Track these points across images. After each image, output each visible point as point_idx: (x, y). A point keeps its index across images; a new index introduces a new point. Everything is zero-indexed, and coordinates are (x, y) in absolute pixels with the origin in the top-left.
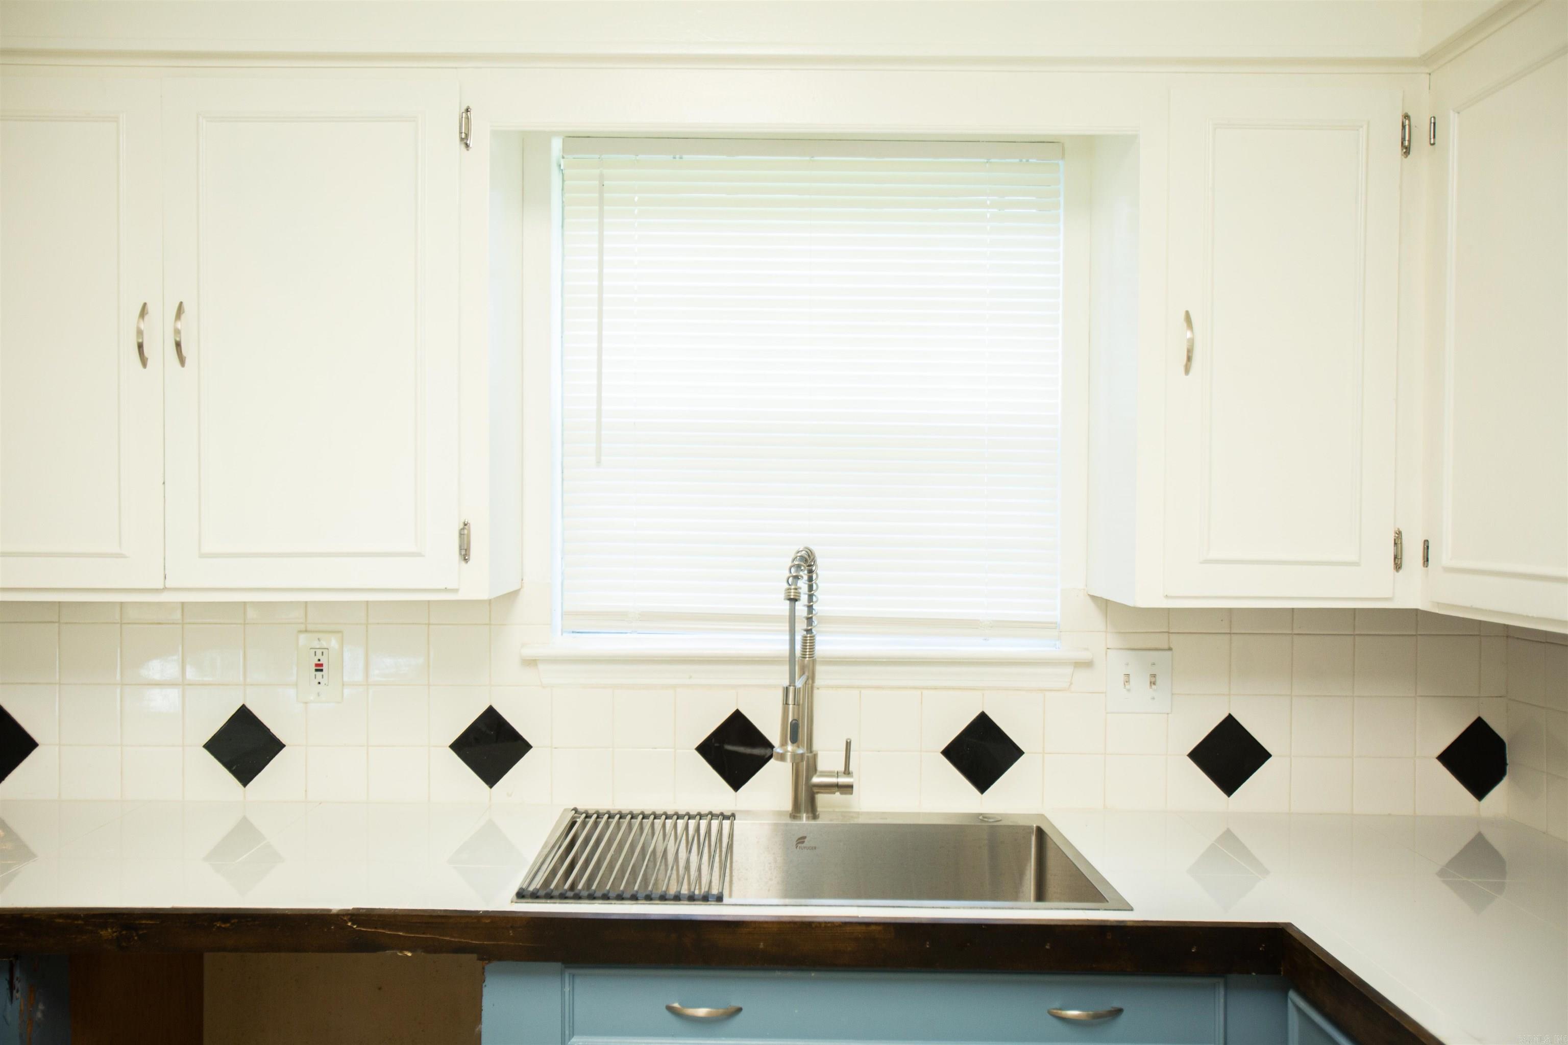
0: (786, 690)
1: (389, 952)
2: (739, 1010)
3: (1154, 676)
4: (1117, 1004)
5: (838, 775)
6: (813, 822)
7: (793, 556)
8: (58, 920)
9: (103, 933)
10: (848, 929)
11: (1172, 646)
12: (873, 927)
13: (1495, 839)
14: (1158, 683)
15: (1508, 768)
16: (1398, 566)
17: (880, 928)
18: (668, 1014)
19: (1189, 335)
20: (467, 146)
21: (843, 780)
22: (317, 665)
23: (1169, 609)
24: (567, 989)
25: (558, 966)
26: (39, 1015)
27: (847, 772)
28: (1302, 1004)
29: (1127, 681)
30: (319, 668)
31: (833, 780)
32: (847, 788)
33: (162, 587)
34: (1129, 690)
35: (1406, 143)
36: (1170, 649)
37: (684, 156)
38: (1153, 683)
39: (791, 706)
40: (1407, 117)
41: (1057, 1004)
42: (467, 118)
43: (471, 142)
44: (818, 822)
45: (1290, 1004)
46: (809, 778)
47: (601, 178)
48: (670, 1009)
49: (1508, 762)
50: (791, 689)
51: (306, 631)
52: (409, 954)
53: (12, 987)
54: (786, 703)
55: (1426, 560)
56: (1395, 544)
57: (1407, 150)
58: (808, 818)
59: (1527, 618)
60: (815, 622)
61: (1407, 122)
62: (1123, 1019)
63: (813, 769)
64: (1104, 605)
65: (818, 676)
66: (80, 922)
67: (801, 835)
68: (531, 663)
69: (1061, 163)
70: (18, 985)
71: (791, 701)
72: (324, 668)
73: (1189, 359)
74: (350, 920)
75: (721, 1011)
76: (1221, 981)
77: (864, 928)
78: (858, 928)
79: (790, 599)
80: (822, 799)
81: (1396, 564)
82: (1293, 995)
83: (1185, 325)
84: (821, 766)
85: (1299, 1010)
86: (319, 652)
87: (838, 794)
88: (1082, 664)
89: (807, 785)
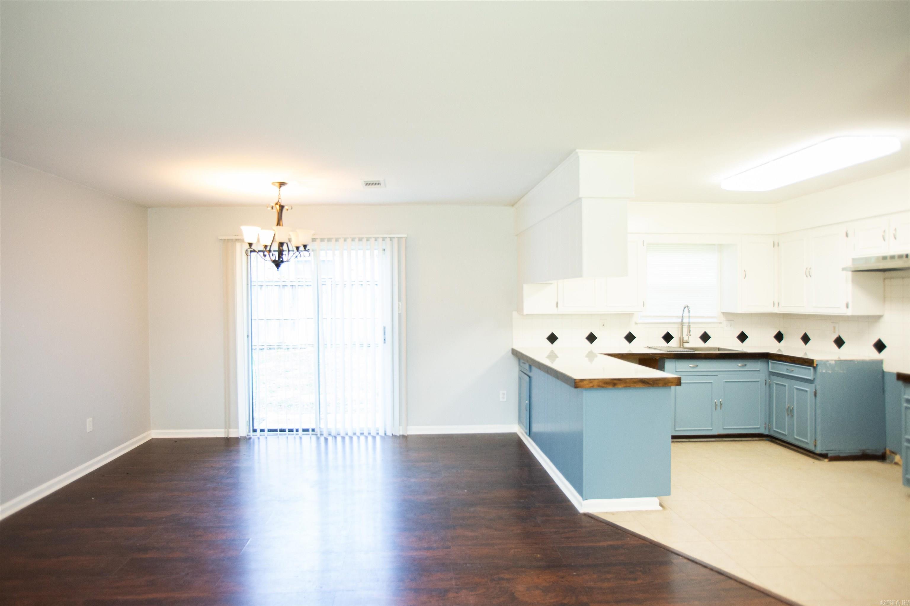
4: (746, 364)
10: (714, 354)
17: (718, 354)
18: (689, 366)
21: (688, 341)
25: (674, 360)
27: (688, 340)
28: (772, 361)
29: (727, 326)
30: (603, 325)
36: (734, 320)
38: (731, 326)
44: (684, 347)
49: (784, 337)
56: (774, 303)
57: (774, 247)
58: (682, 347)
61: (774, 243)
62: (747, 366)
63: (683, 340)
64: (724, 313)
68: (635, 324)
73: (745, 277)
75: (695, 366)
80: (684, 344)
82: (770, 361)
83: (744, 272)
88: (720, 323)
89: (682, 342)
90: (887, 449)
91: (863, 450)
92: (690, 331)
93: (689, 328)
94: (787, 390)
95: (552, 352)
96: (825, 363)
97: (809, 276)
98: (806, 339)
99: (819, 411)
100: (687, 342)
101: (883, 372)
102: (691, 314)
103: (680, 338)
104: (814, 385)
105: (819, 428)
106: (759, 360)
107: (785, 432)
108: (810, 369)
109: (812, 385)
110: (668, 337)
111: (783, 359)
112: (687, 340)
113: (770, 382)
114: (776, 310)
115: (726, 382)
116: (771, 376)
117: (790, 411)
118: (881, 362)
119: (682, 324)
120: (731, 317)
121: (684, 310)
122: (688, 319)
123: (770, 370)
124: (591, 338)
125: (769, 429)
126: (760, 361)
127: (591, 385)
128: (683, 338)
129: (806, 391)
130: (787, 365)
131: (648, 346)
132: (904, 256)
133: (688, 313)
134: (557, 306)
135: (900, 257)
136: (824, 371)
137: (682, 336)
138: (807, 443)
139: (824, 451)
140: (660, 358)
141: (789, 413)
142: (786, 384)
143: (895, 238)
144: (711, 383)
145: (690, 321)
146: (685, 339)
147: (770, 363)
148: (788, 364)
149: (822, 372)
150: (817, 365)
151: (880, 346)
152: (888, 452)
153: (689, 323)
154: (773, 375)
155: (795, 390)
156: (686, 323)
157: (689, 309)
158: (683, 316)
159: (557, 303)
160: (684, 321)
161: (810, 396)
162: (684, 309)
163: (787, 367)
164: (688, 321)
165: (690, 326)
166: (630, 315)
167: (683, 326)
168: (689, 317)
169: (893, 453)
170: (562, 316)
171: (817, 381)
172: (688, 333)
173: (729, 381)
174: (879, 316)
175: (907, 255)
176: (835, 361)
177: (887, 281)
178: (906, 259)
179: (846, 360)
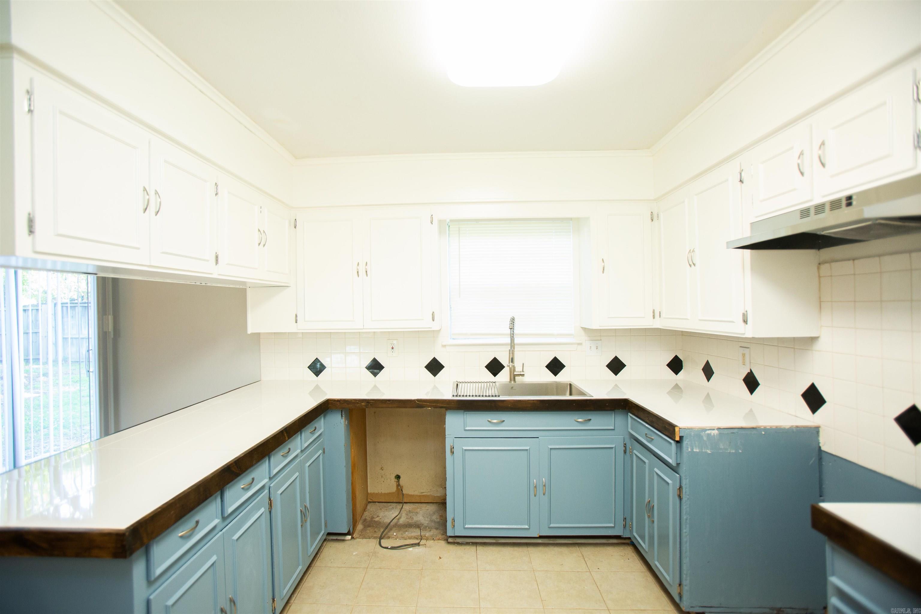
0: (510, 350)
1: (425, 408)
2: (504, 421)
3: (597, 347)
4: (590, 418)
5: (521, 372)
6: (514, 383)
7: (510, 319)
8: (353, 401)
9: (363, 404)
10: (529, 401)
11: (601, 339)
12: (535, 401)
13: (681, 385)
14: (598, 348)
15: (683, 367)
16: (654, 318)
17: (536, 401)
18: (488, 422)
19: (603, 264)
20: (432, 224)
22: (392, 348)
23: (600, 329)
24: (465, 416)
25: (463, 411)
26: (346, 423)
27: (523, 371)
28: (631, 415)
29: (591, 348)
30: (393, 348)
31: (519, 373)
32: (523, 375)
33: (363, 328)
34: (591, 350)
35: (652, 219)
36: (601, 340)
37: (479, 222)
38: (597, 348)
39: (511, 354)
40: (652, 212)
41: (576, 418)
42: (432, 217)
43: (433, 223)
44: (516, 383)
45: (629, 416)
46: (513, 373)
47: (459, 228)
48: (488, 421)
49: (683, 365)
50: (511, 350)
51: (389, 339)
52: (430, 409)
53: (342, 416)
54: (510, 353)
55: (660, 316)
56: (653, 313)
57: (652, 220)
58: (513, 382)
59: (680, 328)
60: (514, 335)
61: (652, 214)
62: (591, 421)
63: (514, 370)
64: (584, 329)
65: (515, 348)
66: (358, 401)
67: (512, 386)
68: (444, 346)
69: (571, 221)
70: (343, 415)
71: (511, 353)
72: (394, 348)
73: (604, 270)
74: (417, 401)
75: (499, 421)
76: (613, 412)
77: (533, 401)
78: (532, 401)
79: (510, 329)
80: (517, 378)
81: (653, 317)
82: (629, 414)
83: (602, 262)
84: (516, 370)
85: (631, 417)
86: (393, 344)
87: (521, 376)
88: (580, 345)
89: (513, 375)
94: (647, 470)
96: (699, 433)
97: (693, 265)
98: (708, 371)
104: (680, 474)
108: (671, 444)
109: (676, 474)
111: (641, 414)
114: (657, 324)
115: (554, 449)
117: (650, 511)
118: (816, 431)
120: (596, 334)
123: (629, 430)
124: (375, 367)
129: (668, 484)
130: (646, 427)
132: (844, 202)
135: (835, 205)
136: (696, 450)
142: (646, 461)
143: (823, 165)
144: (527, 450)
147: (629, 418)
148: (647, 425)
150: (681, 438)
151: (814, 399)
154: (632, 440)
155: (656, 476)
161: (673, 494)
163: (647, 431)
166: (434, 333)
171: (683, 469)
173: (557, 447)
174: (813, 340)
175: (849, 198)
176: (719, 429)
177: (825, 268)
178: (850, 208)
179: (742, 428)
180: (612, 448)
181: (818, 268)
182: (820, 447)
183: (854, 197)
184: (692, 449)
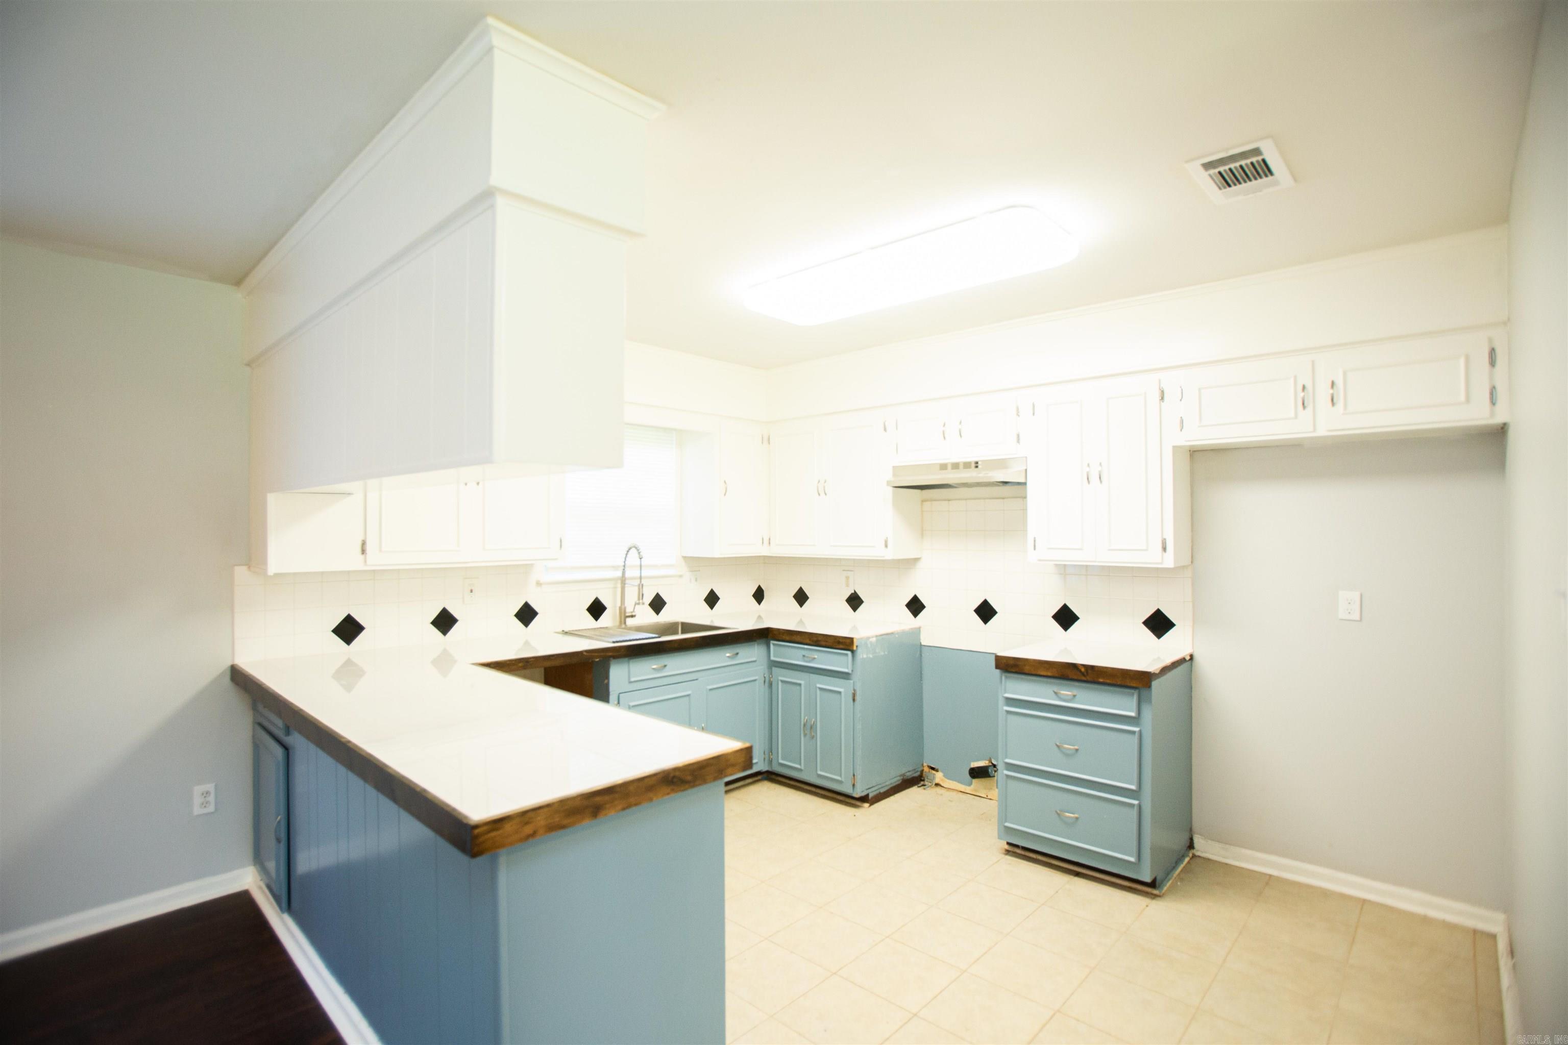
3: (696, 578)
4: (737, 652)
6: (626, 627)
17: (699, 638)
21: (634, 614)
22: (471, 590)
25: (627, 659)
27: (634, 611)
29: (690, 580)
31: (630, 614)
32: (634, 616)
34: (691, 583)
36: (699, 571)
38: (696, 580)
44: (629, 627)
46: (625, 614)
51: (466, 578)
55: (770, 543)
56: (762, 539)
57: (763, 443)
58: (624, 626)
62: (739, 656)
63: (625, 612)
64: (684, 558)
68: (538, 585)
72: (473, 591)
73: (726, 492)
75: (662, 666)
77: (696, 638)
80: (628, 619)
81: (762, 544)
82: (771, 641)
83: (724, 483)
85: (775, 644)
86: (472, 586)
87: (632, 618)
88: (681, 576)
89: (624, 616)
90: (925, 764)
91: (904, 775)
92: (643, 595)
93: (641, 590)
94: (803, 691)
95: (349, 663)
96: (866, 642)
97: (822, 494)
98: (801, 597)
99: (859, 726)
100: (632, 616)
101: (921, 645)
102: (644, 562)
103: (620, 608)
104: (852, 682)
105: (859, 753)
106: (756, 642)
107: (800, 764)
108: (847, 655)
109: (848, 681)
110: (596, 609)
111: (798, 638)
112: (632, 612)
113: (771, 680)
114: (765, 551)
115: (711, 690)
116: (774, 669)
117: (809, 729)
118: (917, 632)
119: (623, 580)
120: (696, 564)
121: (627, 554)
122: (639, 571)
123: (772, 658)
124: (444, 622)
125: (770, 762)
126: (758, 644)
127: (528, 830)
128: (625, 608)
129: (840, 693)
130: (804, 649)
131: (563, 631)
132: (973, 465)
133: (639, 559)
134: (363, 551)
135: (967, 465)
137: (624, 604)
138: (840, 782)
139: (866, 791)
140: (601, 659)
141: (808, 732)
142: (802, 682)
143: (960, 436)
144: (688, 695)
145: (643, 575)
146: (628, 610)
147: (772, 646)
148: (806, 647)
149: (863, 658)
150: (857, 647)
151: (915, 606)
152: (926, 769)
153: (641, 578)
154: (776, 667)
155: (818, 692)
156: (633, 578)
157: (639, 553)
158: (624, 566)
159: (364, 544)
160: (628, 574)
161: (846, 698)
162: (628, 551)
163: (804, 652)
164: (639, 575)
165: (642, 585)
166: (526, 568)
167: (625, 584)
168: (641, 566)
169: (933, 769)
170: (374, 574)
171: (856, 677)
172: (639, 599)
173: (715, 686)
174: (917, 560)
175: (977, 463)
176: (877, 636)
177: (927, 504)
178: (977, 469)
179: (887, 634)
180: (755, 680)
181: (922, 505)
182: (921, 643)
183: (979, 463)
184: (863, 656)
